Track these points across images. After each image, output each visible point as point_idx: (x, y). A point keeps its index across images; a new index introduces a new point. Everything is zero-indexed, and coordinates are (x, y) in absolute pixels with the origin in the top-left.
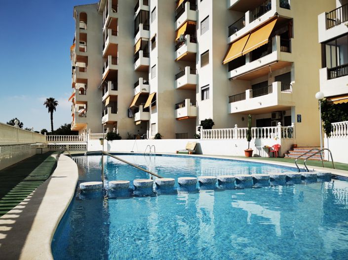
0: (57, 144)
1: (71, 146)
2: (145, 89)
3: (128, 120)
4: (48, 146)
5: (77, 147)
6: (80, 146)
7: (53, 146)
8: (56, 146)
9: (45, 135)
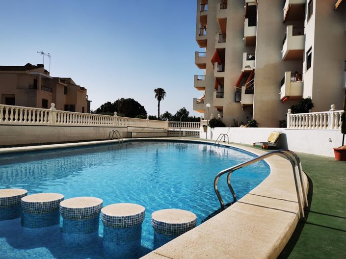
0: (176, 130)
1: (187, 133)
2: (249, 66)
3: (236, 105)
4: (168, 131)
5: (193, 133)
6: (195, 133)
7: (178, 131)
8: (174, 131)
9: (167, 121)
